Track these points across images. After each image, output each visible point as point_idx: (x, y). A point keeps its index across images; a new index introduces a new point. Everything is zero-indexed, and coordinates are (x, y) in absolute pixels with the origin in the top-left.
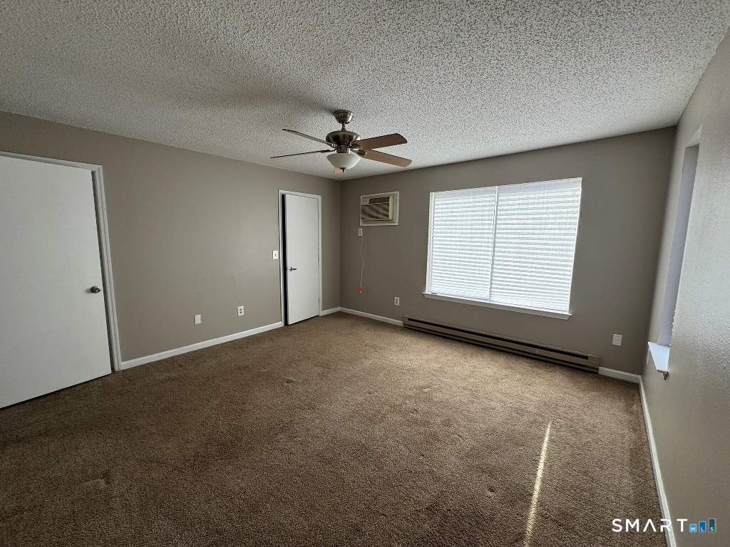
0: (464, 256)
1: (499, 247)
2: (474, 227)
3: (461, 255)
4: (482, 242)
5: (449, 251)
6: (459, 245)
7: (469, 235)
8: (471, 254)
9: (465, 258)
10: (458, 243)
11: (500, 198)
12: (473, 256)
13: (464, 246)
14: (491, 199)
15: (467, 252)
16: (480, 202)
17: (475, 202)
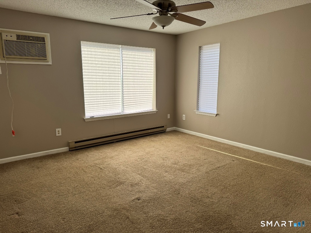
0: (106, 88)
1: (125, 82)
2: (110, 69)
3: (104, 88)
4: (115, 79)
5: (95, 85)
6: (102, 81)
7: (108, 74)
8: (110, 87)
9: (106, 89)
10: (101, 80)
11: (123, 53)
12: (111, 88)
13: (105, 81)
14: (118, 52)
15: (107, 85)
16: (112, 53)
17: (109, 53)
